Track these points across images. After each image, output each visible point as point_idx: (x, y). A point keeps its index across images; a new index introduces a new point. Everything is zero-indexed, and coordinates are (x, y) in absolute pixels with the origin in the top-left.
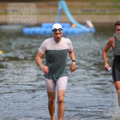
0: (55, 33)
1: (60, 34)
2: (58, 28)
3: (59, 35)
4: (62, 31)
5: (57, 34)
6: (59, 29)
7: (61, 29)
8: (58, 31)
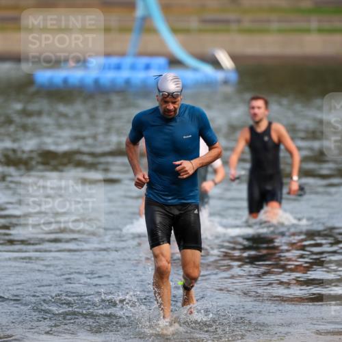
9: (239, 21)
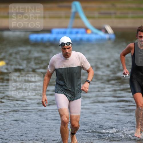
0: (63, 48)
1: (68, 48)
2: (65, 43)
3: (67, 50)
4: (70, 45)
5: (65, 49)
6: (67, 43)
7: (70, 43)
8: (66, 45)
9: (115, 13)
